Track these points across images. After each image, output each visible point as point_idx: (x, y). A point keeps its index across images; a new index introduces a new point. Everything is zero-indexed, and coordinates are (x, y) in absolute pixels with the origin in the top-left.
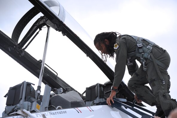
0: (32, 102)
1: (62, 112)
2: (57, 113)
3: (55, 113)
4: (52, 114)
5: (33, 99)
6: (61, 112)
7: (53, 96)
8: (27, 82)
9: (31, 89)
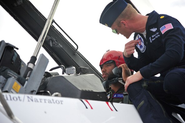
0: (7, 77)
1: (55, 101)
2: (43, 101)
3: (39, 100)
4: (34, 100)
5: (10, 73)
6: (52, 101)
7: (54, 76)
8: (7, 44)
9: (14, 57)
